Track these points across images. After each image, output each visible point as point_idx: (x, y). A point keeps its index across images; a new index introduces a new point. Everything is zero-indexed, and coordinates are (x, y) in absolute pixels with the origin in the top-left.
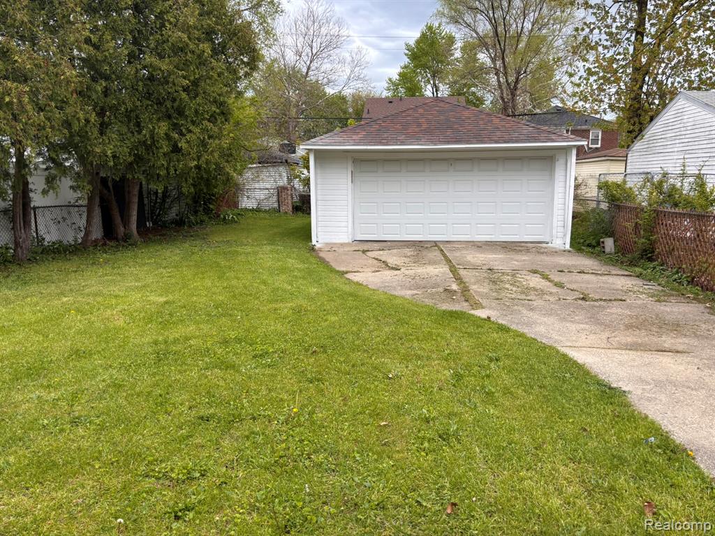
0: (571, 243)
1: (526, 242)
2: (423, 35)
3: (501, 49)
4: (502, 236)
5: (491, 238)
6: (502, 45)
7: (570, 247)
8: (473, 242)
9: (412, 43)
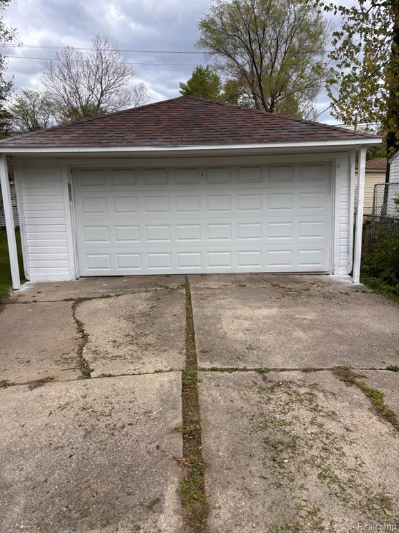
0: (361, 276)
1: (301, 274)
2: (194, 76)
3: (257, 73)
4: (269, 266)
5: (257, 269)
6: (259, 69)
7: (360, 282)
8: (234, 274)
9: (185, 82)
